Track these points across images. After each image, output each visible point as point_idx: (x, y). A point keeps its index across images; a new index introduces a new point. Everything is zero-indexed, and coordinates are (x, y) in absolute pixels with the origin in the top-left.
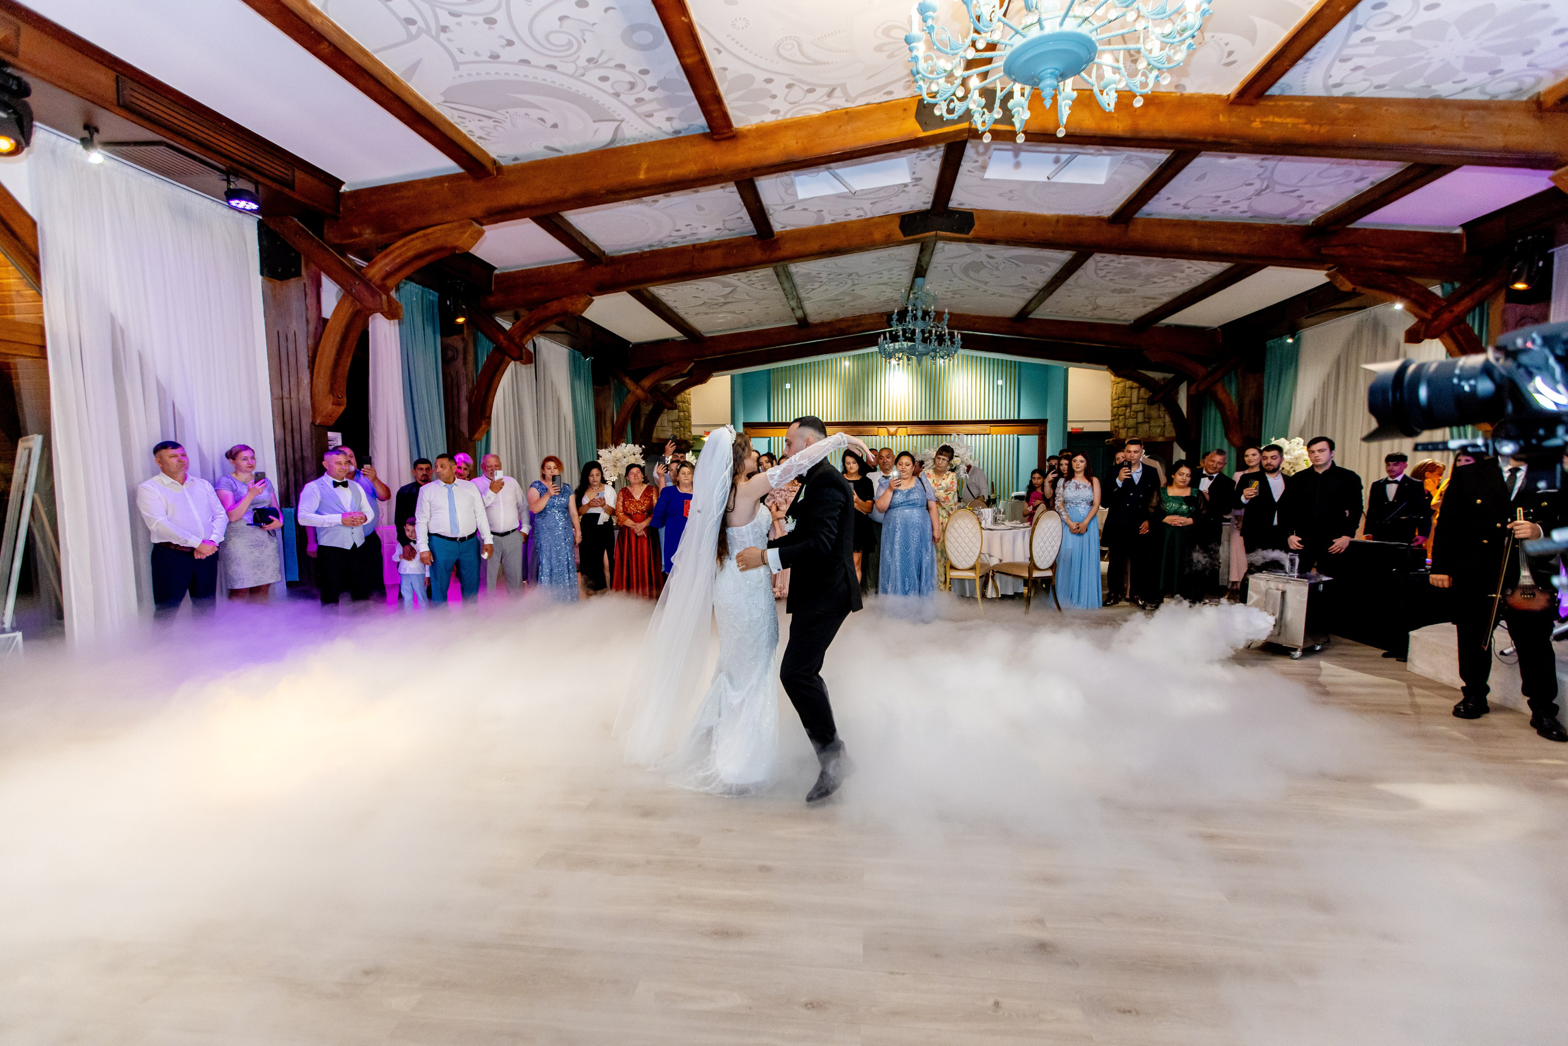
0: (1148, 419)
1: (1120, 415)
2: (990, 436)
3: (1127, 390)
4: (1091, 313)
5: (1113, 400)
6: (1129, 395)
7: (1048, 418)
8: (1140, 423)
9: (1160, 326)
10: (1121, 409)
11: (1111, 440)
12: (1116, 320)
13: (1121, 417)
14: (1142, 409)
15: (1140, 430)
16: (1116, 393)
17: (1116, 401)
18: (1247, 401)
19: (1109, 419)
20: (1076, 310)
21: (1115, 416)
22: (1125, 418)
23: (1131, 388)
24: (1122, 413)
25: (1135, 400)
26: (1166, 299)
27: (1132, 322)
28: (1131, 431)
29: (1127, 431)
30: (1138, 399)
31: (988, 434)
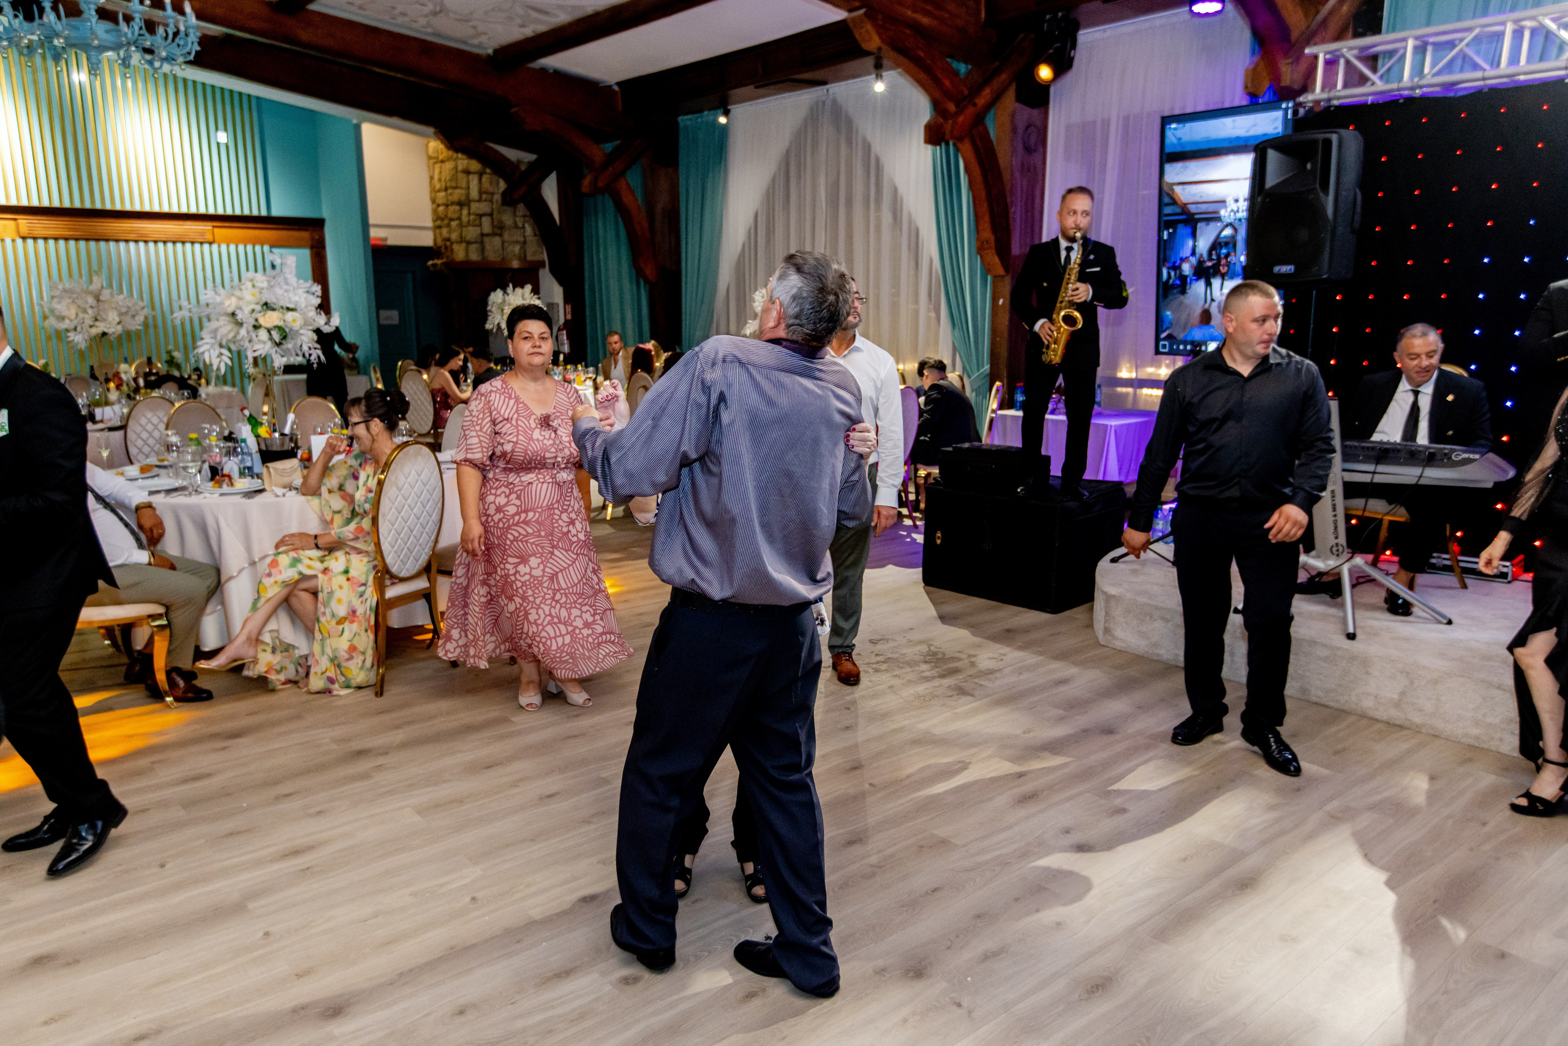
0: (499, 229)
1: (451, 220)
2: (215, 247)
3: (460, 175)
4: (423, 21)
5: (434, 191)
6: (464, 185)
7: (325, 214)
8: (488, 235)
9: (537, 67)
10: (451, 208)
11: (439, 262)
12: (465, 43)
13: (454, 224)
14: (488, 210)
15: (488, 247)
16: (440, 180)
17: (443, 194)
18: (659, 208)
19: (429, 223)
20: (400, 8)
21: (442, 219)
22: (461, 226)
23: (467, 172)
24: (455, 216)
25: (474, 193)
26: (563, 18)
27: (490, 51)
28: (473, 247)
29: (467, 251)
30: (481, 193)
31: (210, 243)
